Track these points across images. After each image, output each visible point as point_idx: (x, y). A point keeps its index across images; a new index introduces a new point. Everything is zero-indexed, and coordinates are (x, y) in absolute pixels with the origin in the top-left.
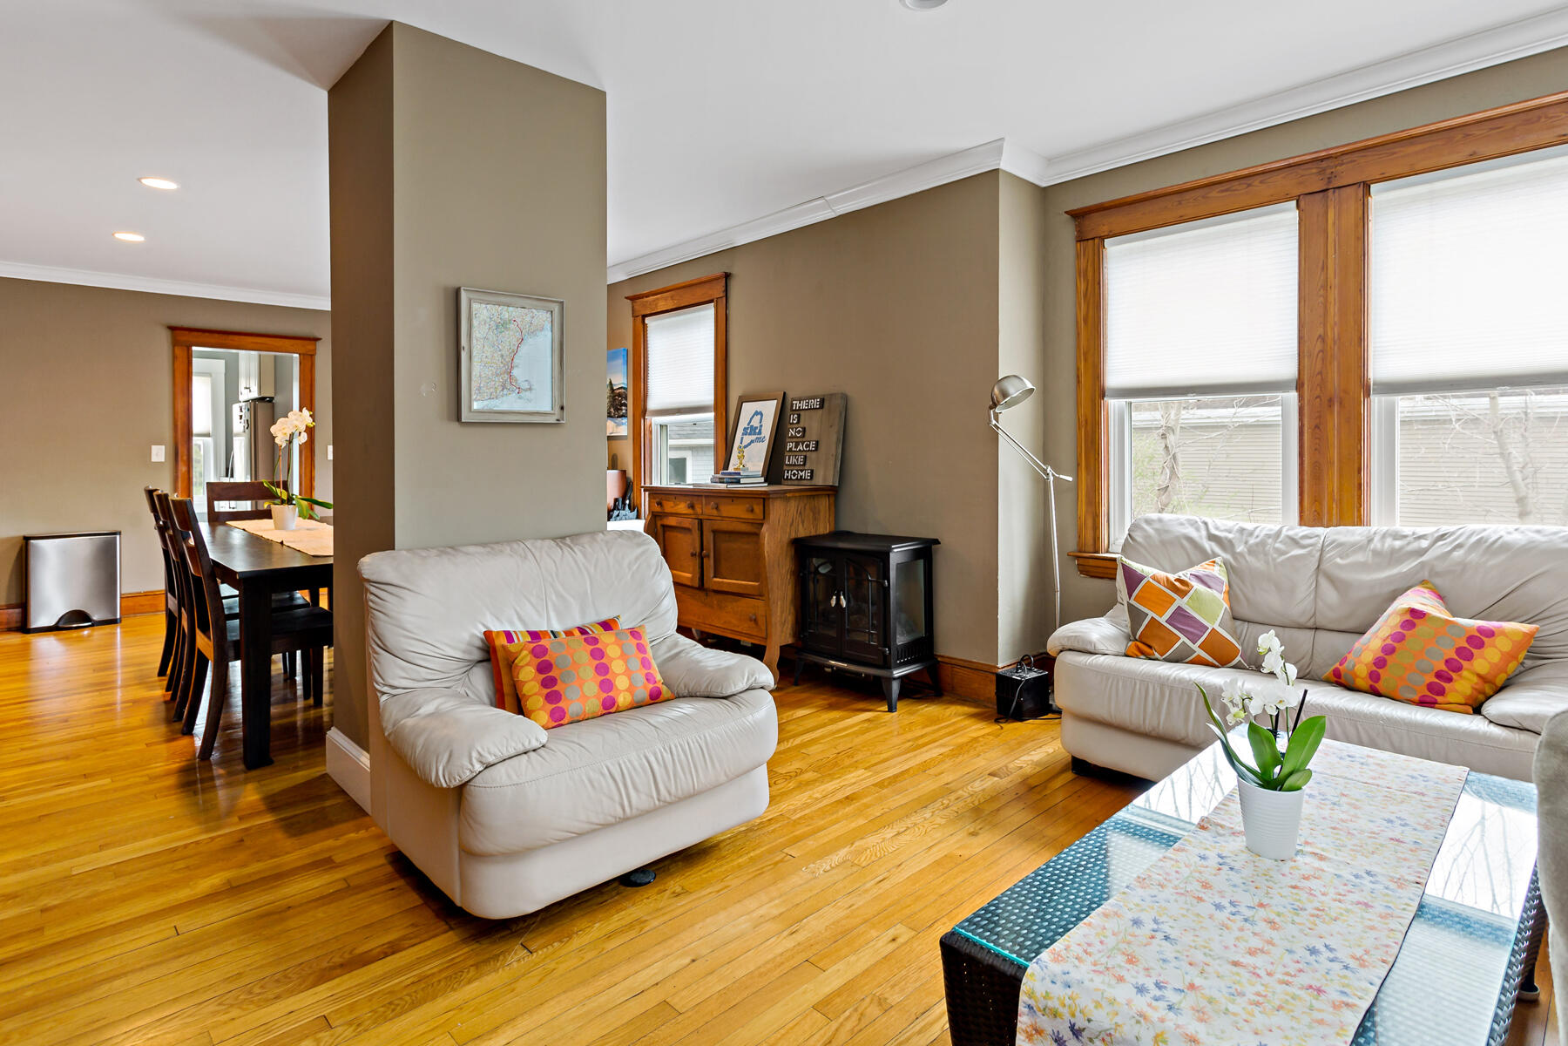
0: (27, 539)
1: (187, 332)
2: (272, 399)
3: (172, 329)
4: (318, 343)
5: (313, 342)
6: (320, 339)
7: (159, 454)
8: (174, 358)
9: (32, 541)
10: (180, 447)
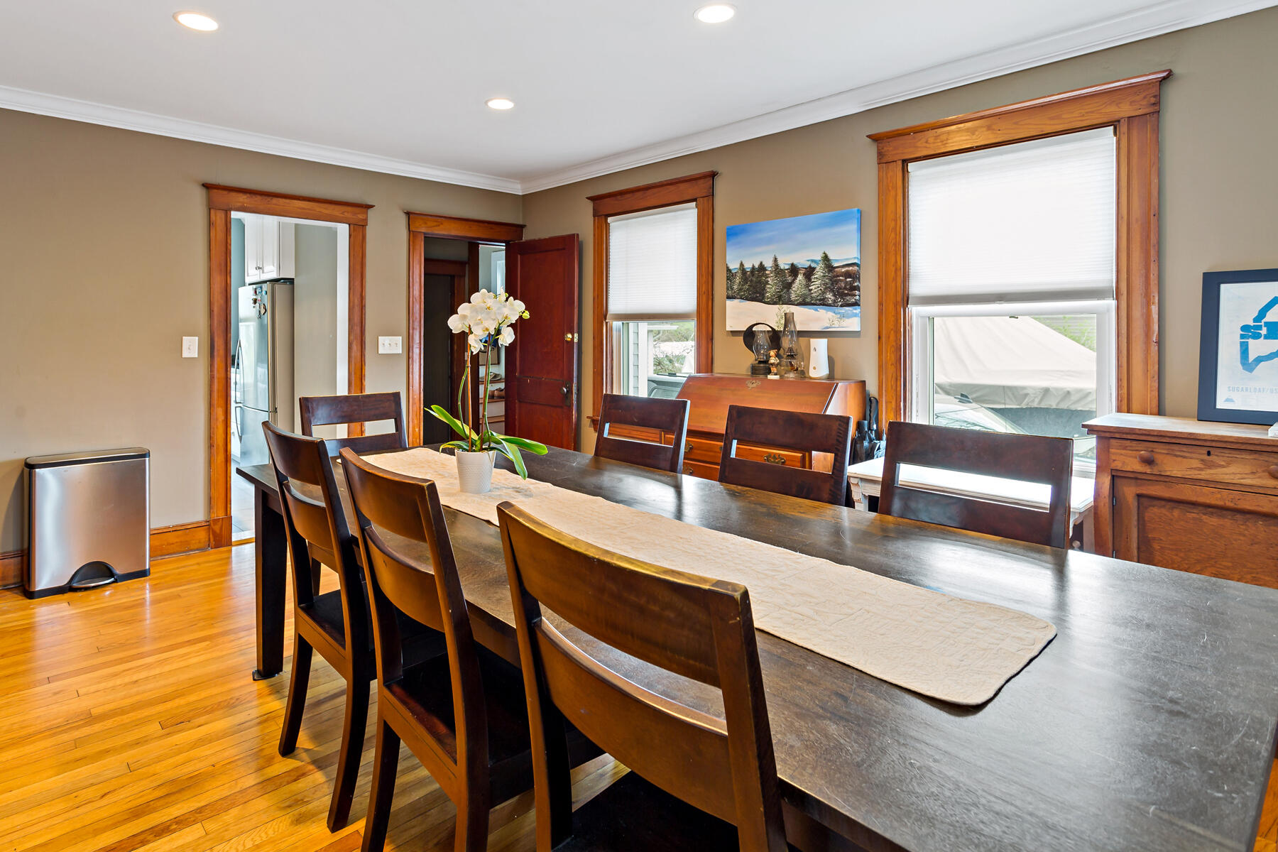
0: (30, 467)
1: (225, 192)
2: (291, 281)
3: (207, 187)
4: (370, 212)
5: (364, 210)
6: (372, 206)
7: (192, 347)
8: (210, 224)
9: (37, 470)
10: (216, 339)
